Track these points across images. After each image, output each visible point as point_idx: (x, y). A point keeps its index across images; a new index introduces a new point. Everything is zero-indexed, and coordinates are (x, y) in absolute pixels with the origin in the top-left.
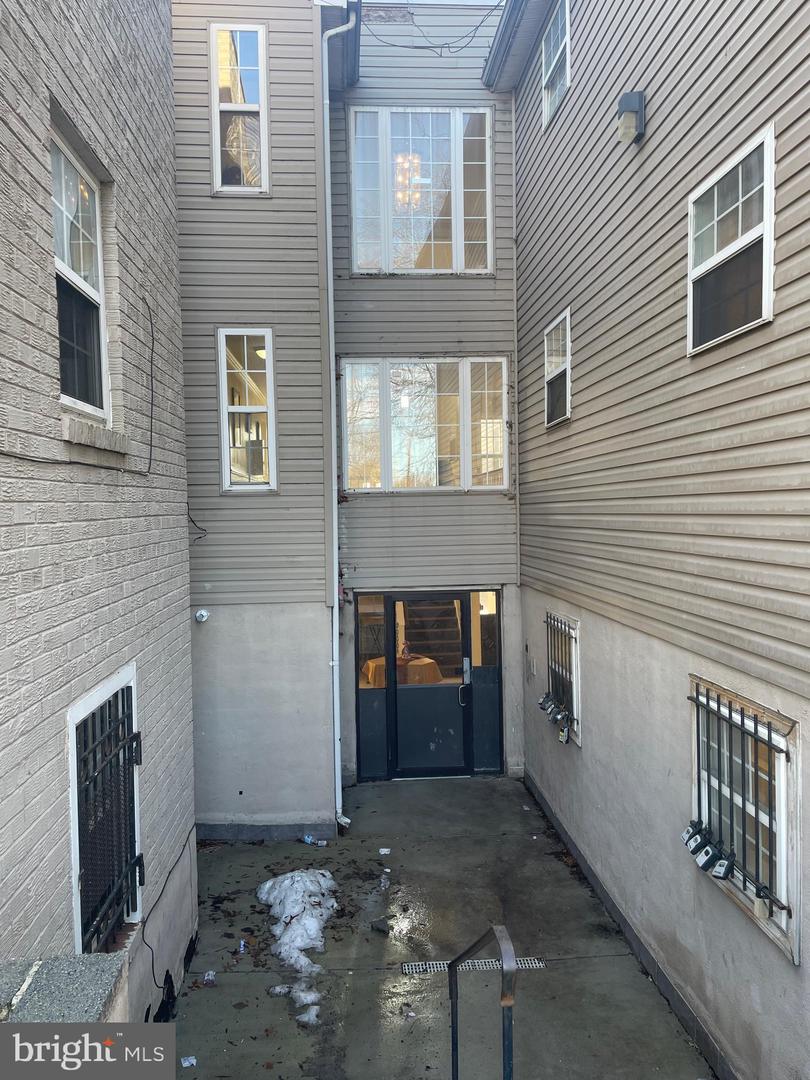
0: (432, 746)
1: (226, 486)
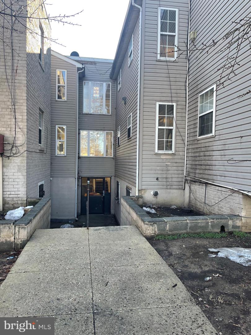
0: (96, 208)
1: (56, 155)
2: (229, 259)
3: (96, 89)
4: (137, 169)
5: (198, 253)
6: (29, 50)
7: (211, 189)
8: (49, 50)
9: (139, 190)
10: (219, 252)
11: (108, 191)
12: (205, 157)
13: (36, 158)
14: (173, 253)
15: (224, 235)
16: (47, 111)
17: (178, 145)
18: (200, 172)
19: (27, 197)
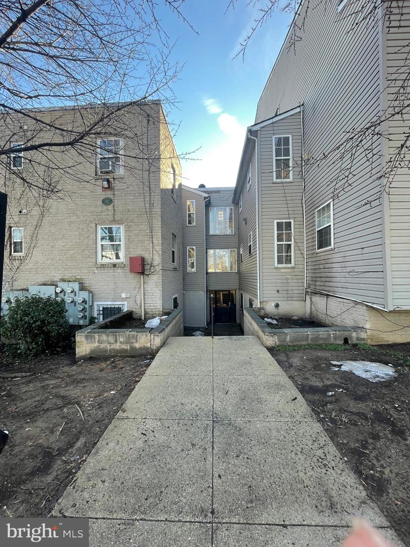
1: (188, 272)
2: (354, 374)
3: (221, 213)
4: (258, 283)
5: (319, 365)
6: (162, 186)
7: (332, 301)
8: (180, 185)
9: (260, 302)
10: (342, 365)
11: (234, 302)
12: (324, 269)
13: (170, 275)
14: (294, 365)
15: (347, 347)
16: (179, 235)
17: (297, 259)
18: (320, 284)
19: (163, 309)
